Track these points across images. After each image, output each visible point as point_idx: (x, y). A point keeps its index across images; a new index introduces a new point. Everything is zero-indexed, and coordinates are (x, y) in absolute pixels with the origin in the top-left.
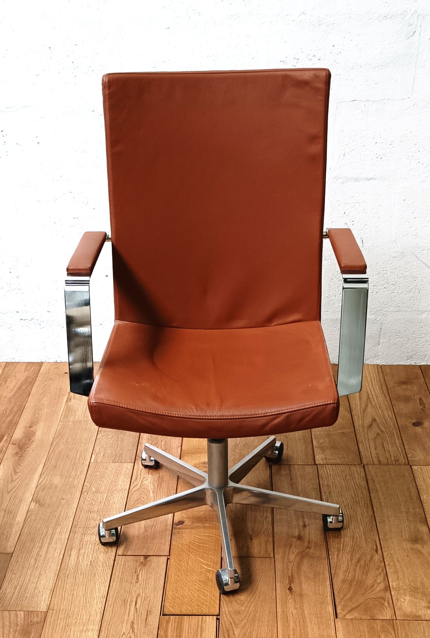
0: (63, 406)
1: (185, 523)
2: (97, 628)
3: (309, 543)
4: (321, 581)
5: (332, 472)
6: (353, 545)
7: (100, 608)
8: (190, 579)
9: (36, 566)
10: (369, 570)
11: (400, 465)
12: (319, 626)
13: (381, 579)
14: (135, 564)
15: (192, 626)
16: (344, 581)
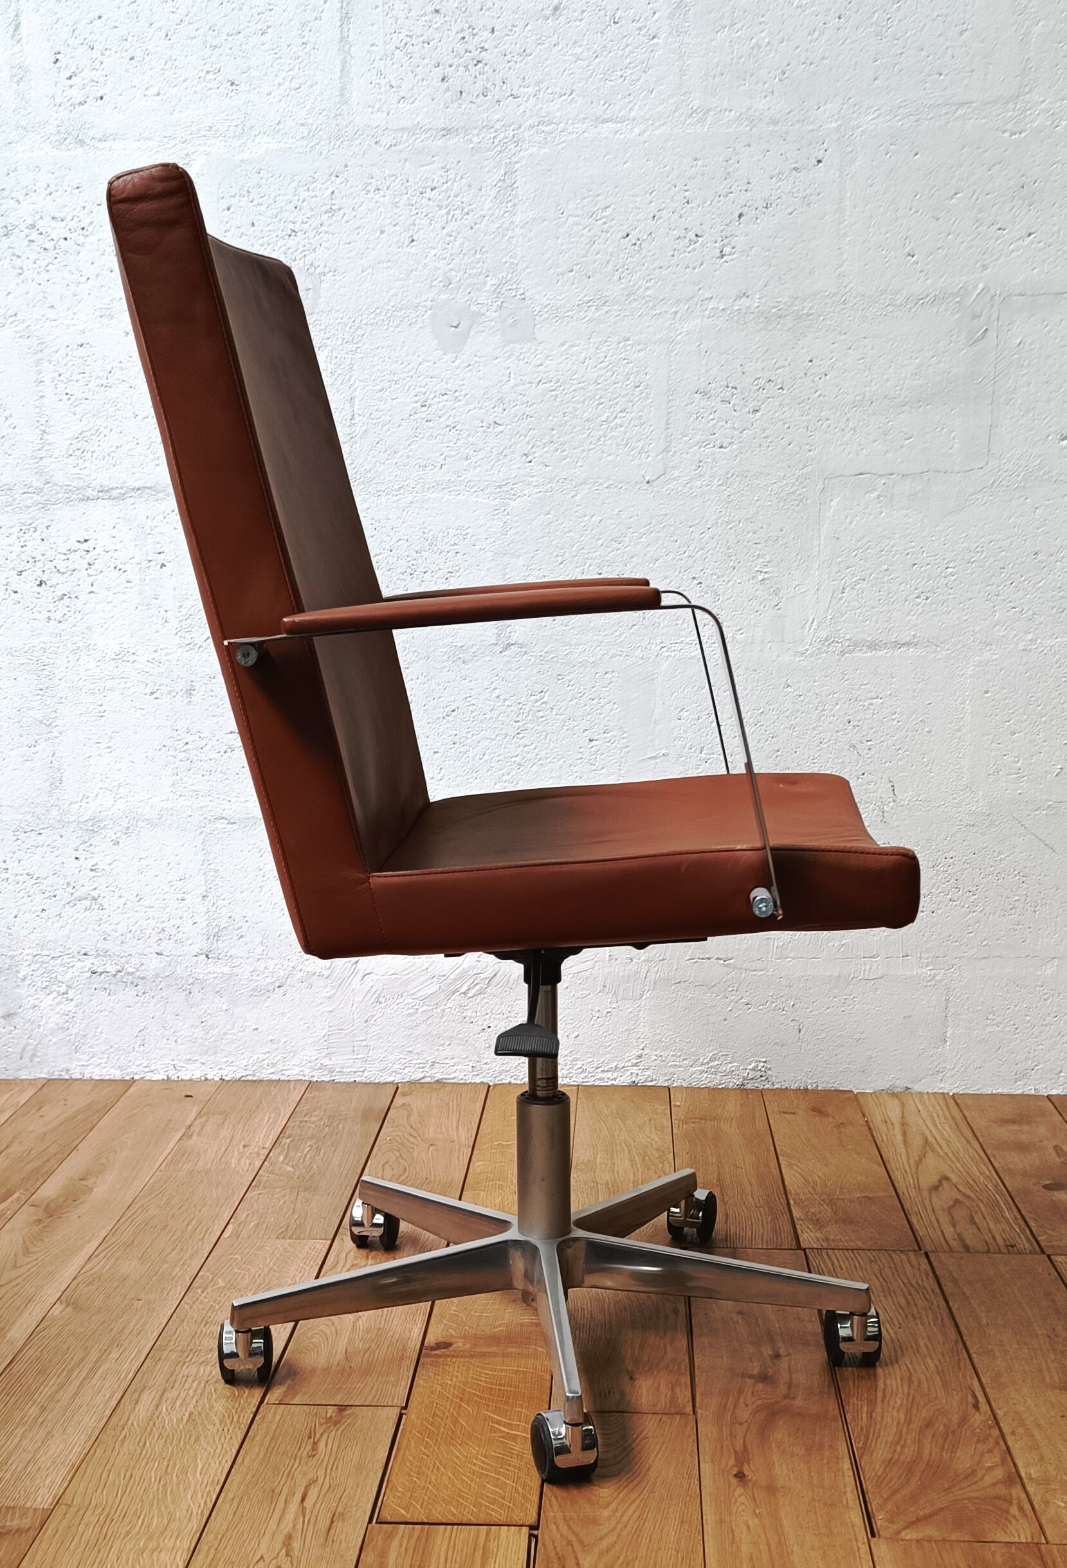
0: (171, 1146)
1: (455, 1345)
2: (187, 1544)
3: (789, 1388)
4: (825, 1461)
5: (844, 1263)
6: (911, 1394)
7: (202, 1505)
8: (460, 1451)
9: (40, 1420)
10: (958, 1443)
11: (1019, 1253)
12: (824, 1552)
13: (994, 1460)
14: (312, 1421)
15: (459, 1546)
16: (889, 1463)
